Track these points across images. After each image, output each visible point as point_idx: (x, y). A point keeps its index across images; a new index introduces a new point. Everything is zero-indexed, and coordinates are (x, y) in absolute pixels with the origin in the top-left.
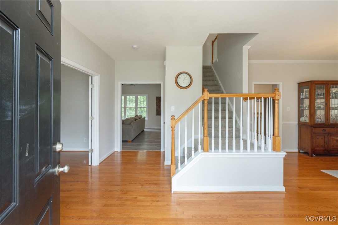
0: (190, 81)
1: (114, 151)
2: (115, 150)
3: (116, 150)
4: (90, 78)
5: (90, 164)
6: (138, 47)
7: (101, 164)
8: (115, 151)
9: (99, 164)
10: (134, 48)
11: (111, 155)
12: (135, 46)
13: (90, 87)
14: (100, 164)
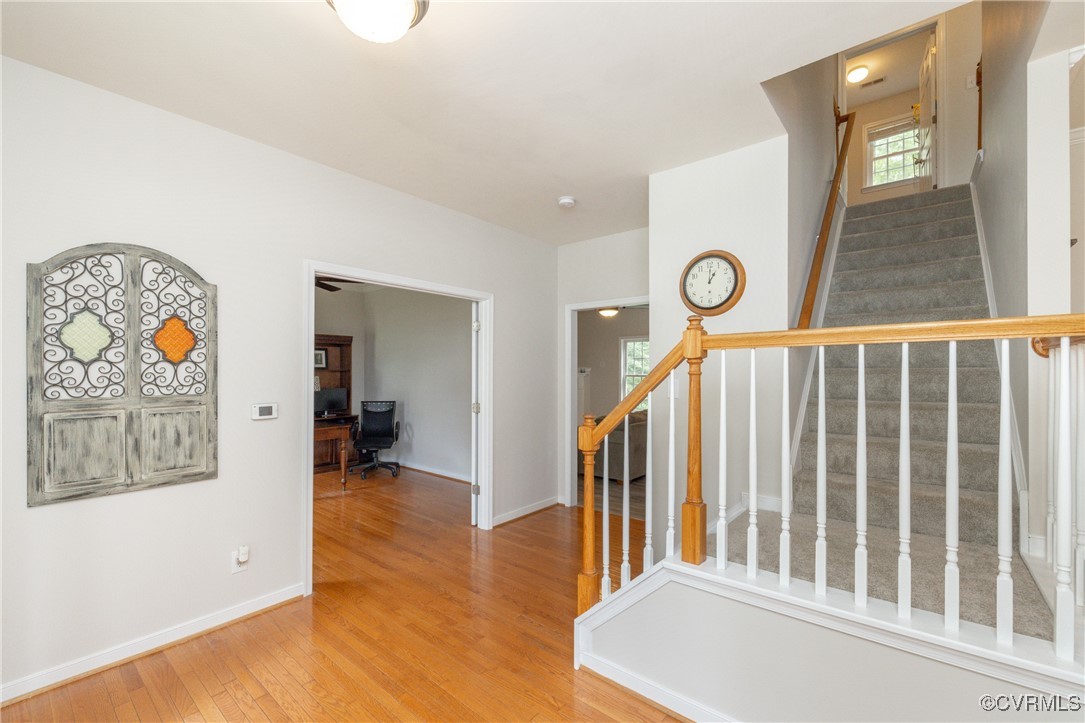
0: (733, 281)
1: (554, 503)
2: (560, 502)
3: (560, 500)
4: (474, 305)
5: (473, 523)
6: (575, 201)
7: (498, 529)
8: (558, 504)
9: (491, 528)
10: (564, 207)
11: (539, 511)
12: (566, 200)
13: (474, 325)
14: (494, 528)
